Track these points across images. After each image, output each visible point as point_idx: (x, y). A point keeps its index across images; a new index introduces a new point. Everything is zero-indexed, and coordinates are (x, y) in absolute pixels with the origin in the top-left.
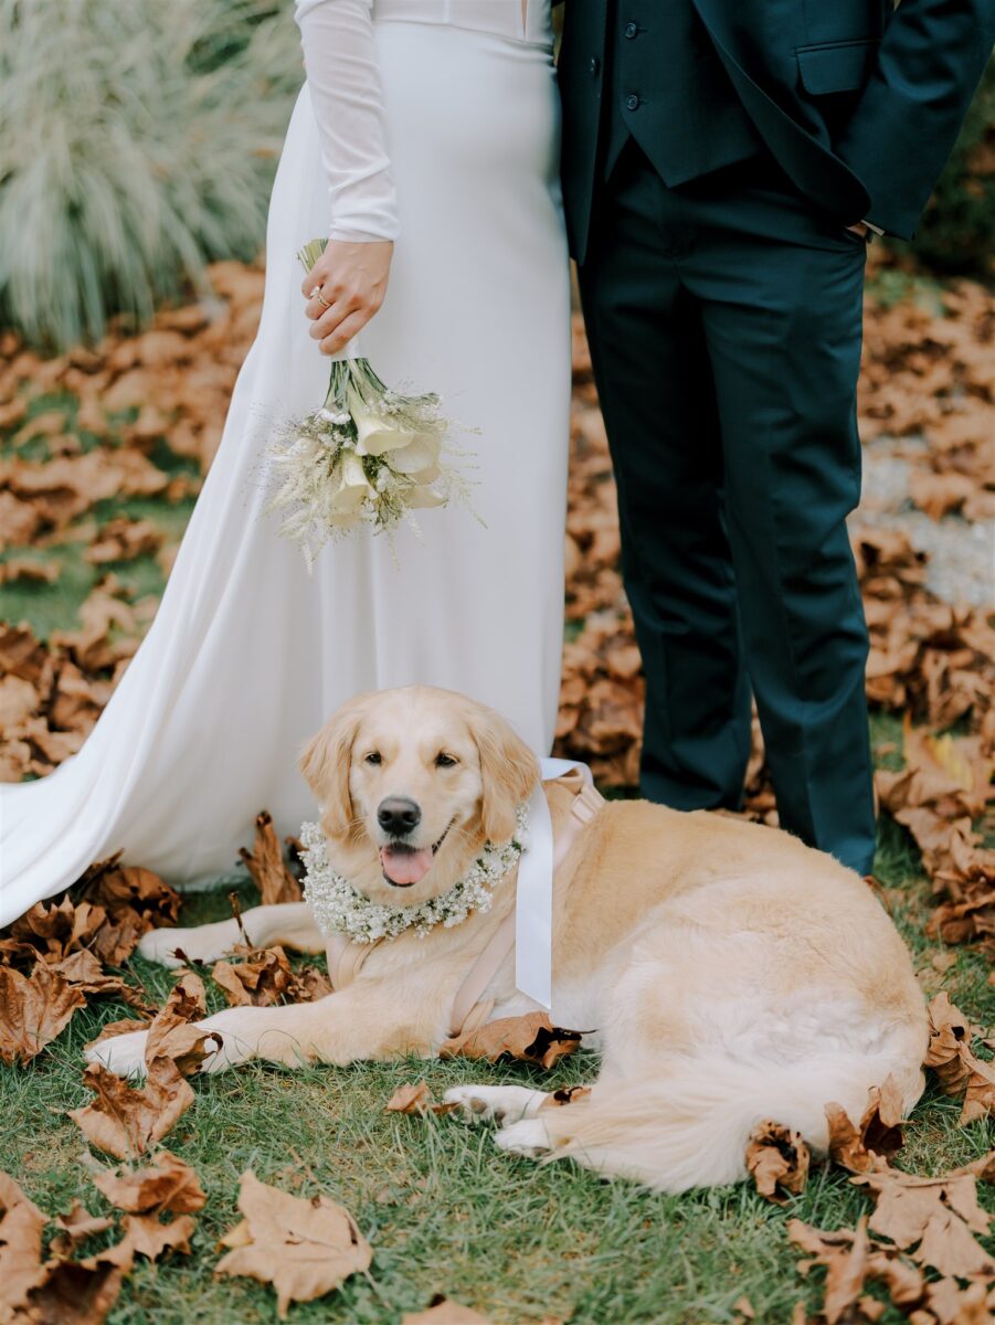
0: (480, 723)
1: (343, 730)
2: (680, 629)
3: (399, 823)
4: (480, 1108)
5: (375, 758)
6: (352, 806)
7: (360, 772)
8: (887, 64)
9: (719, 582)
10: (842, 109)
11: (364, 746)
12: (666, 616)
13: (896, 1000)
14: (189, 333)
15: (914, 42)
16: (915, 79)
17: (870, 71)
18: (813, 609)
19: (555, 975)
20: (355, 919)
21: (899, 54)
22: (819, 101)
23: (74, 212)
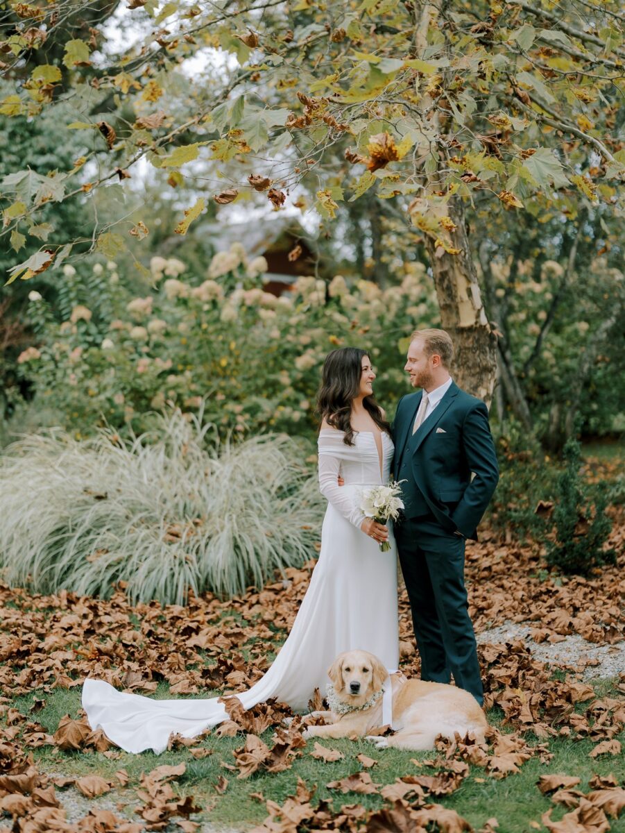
0: (374, 661)
1: (339, 662)
2: (428, 641)
3: (355, 688)
4: (372, 740)
5: (348, 670)
6: (343, 683)
7: (345, 673)
8: (466, 496)
9: (438, 627)
10: (453, 506)
11: (344, 667)
12: (424, 637)
13: (477, 720)
14: (277, 592)
15: (472, 492)
16: (472, 500)
17: (462, 497)
18: (459, 630)
19: (393, 719)
20: (340, 707)
21: (469, 494)
22: (448, 504)
23: (237, 547)
